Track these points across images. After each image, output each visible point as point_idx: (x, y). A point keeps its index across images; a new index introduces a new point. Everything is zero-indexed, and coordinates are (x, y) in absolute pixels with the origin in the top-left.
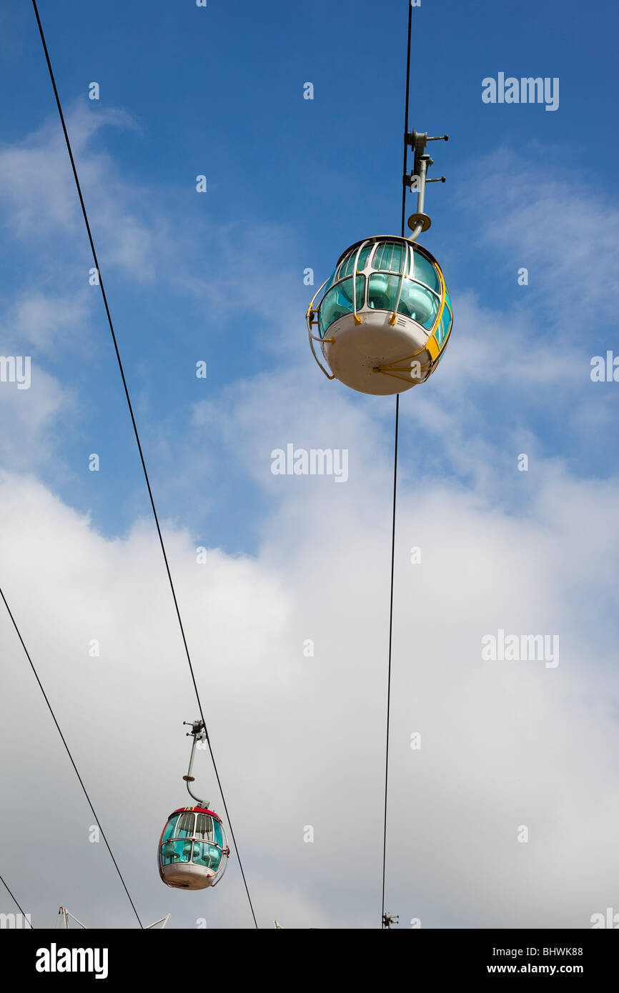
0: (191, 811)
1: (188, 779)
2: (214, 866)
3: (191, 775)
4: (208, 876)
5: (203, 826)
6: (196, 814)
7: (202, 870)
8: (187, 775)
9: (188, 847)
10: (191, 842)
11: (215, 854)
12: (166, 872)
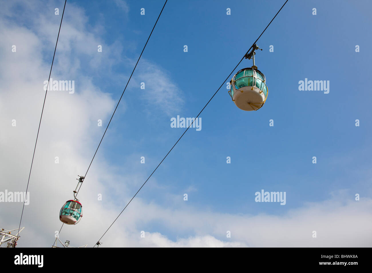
0: (75, 202)
1: (75, 192)
2: (77, 219)
3: (76, 191)
4: (75, 222)
5: (78, 207)
6: (76, 203)
7: (74, 219)
8: (75, 191)
9: (72, 212)
10: (73, 211)
11: (79, 216)
12: (62, 217)
